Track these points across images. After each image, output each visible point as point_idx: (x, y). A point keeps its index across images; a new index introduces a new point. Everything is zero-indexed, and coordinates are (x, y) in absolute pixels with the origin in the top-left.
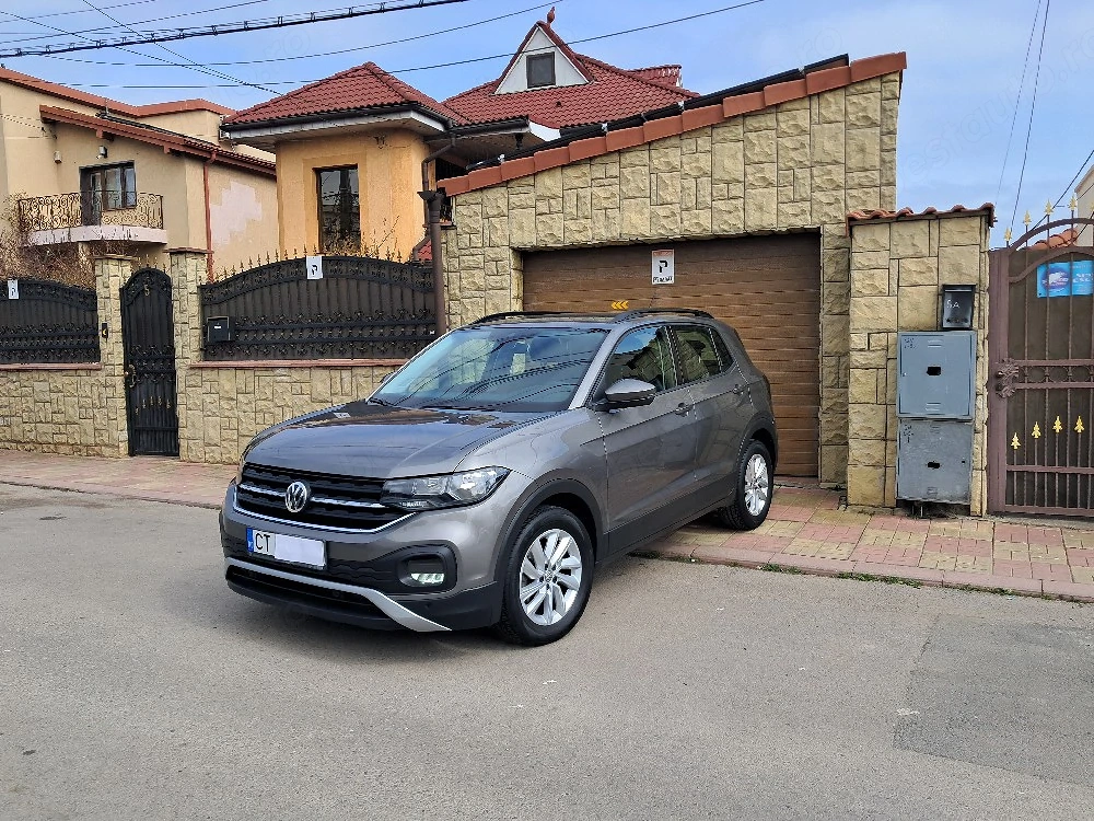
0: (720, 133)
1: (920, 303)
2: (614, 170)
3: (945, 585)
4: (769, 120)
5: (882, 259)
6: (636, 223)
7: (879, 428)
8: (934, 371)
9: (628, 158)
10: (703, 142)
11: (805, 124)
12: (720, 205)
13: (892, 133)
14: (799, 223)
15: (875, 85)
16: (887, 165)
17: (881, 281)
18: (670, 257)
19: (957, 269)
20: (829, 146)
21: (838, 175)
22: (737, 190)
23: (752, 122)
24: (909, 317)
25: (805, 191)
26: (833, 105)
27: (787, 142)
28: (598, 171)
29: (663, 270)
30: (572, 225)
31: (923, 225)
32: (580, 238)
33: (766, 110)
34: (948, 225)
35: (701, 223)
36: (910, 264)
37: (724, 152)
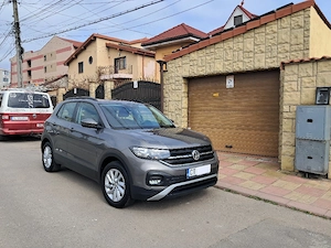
0: (246, 35)
1: (309, 94)
2: (212, 50)
3: (286, 206)
4: (263, 29)
5: (295, 78)
6: (219, 68)
7: (292, 142)
8: (310, 121)
9: (217, 46)
10: (240, 39)
11: (275, 30)
12: (246, 60)
13: (308, 30)
14: (273, 65)
15: (302, 13)
16: (306, 42)
17: (294, 86)
18: (232, 78)
19: (324, 81)
20: (284, 37)
21: (287, 47)
22: (251, 55)
23: (257, 31)
24: (305, 100)
25: (275, 54)
26: (286, 21)
27: (269, 37)
28: (208, 51)
29: (230, 83)
30: (200, 69)
31: (310, 64)
32: (202, 73)
33: (261, 26)
34: (320, 64)
35: (240, 67)
36: (305, 80)
37: (247, 42)
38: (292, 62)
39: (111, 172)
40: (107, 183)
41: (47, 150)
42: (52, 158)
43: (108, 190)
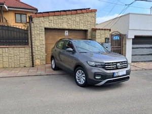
0: (76, 15)
2: (61, 17)
5: (99, 34)
6: (65, 26)
9: (64, 16)
10: (74, 16)
12: (76, 25)
17: (99, 37)
18: (67, 31)
19: (107, 36)
20: (89, 19)
22: (78, 23)
24: (102, 41)
28: (59, 17)
29: (66, 33)
30: (55, 25)
33: (82, 13)
34: (106, 31)
36: (102, 35)
37: (77, 18)
38: (99, 29)
39: (78, 72)
40: (77, 77)
41: (53, 61)
42: (55, 64)
43: (78, 80)
